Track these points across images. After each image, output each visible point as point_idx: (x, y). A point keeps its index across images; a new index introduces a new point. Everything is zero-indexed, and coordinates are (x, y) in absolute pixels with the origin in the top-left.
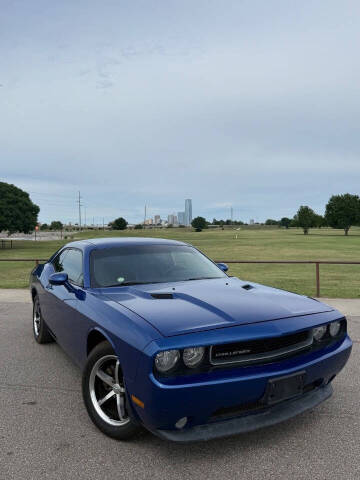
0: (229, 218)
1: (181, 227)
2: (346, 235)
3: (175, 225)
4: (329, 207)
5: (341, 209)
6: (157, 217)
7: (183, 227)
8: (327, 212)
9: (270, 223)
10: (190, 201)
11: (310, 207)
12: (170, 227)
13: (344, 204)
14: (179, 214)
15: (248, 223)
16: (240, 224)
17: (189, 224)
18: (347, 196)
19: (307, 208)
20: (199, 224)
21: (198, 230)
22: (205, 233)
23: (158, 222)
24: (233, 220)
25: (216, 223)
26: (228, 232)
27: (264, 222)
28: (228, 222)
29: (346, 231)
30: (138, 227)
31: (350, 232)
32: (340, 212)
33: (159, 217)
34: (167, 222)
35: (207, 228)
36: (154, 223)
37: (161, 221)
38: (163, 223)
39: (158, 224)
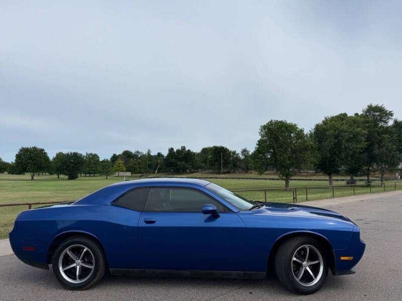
2: (32, 179)
4: (18, 156)
5: (30, 158)
13: (32, 155)
18: (35, 148)
29: (32, 177)
31: (35, 178)
32: (28, 161)
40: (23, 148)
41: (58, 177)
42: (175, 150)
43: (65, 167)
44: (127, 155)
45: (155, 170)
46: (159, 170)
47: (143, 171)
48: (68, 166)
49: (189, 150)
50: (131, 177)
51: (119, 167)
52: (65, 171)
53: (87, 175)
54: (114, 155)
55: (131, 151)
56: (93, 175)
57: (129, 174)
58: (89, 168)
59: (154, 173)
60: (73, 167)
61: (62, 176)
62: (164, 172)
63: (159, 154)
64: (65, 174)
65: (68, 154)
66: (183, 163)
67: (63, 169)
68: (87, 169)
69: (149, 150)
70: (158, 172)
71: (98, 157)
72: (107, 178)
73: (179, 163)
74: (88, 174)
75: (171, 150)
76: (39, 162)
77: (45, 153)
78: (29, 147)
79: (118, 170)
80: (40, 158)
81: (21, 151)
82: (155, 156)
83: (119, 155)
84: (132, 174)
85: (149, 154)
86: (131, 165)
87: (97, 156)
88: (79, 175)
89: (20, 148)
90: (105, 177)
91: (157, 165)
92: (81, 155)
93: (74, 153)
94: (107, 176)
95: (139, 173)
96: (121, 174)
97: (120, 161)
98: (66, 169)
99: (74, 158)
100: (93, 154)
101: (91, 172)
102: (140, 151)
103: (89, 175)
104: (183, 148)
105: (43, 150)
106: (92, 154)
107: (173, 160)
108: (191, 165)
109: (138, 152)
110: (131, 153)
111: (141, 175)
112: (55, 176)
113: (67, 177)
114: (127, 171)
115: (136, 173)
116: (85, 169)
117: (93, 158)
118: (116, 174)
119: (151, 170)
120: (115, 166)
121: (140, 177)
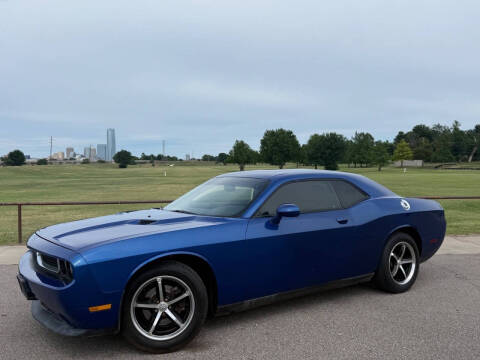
0: (161, 153)
1: (101, 162)
3: (93, 160)
4: (263, 142)
5: (276, 144)
6: (70, 150)
7: (103, 162)
8: (262, 148)
9: (207, 159)
10: (113, 131)
11: (246, 142)
12: (86, 162)
13: (278, 140)
14: (99, 146)
15: (184, 158)
16: (173, 159)
17: (110, 158)
18: (281, 131)
19: (242, 142)
20: (124, 159)
21: (123, 166)
22: (130, 169)
23: (71, 155)
24: (166, 155)
25: (145, 158)
26: (159, 169)
27: (201, 158)
28: (160, 157)
30: (42, 162)
32: (274, 148)
33: (72, 150)
34: (82, 156)
35: (135, 164)
36: (65, 157)
37: (75, 155)
38: (77, 157)
39: (71, 159)
40: (268, 132)
41: (316, 169)
43: (319, 155)
44: (420, 131)
45: (469, 155)
46: (475, 155)
47: (441, 158)
48: (323, 153)
50: (422, 167)
51: (402, 152)
52: (321, 160)
53: (357, 165)
54: (401, 133)
56: (365, 165)
57: (419, 163)
58: (360, 154)
59: (466, 160)
60: (330, 154)
61: (319, 167)
64: (321, 165)
65: (322, 137)
67: (318, 158)
68: (357, 156)
69: (456, 122)
70: (473, 160)
71: (372, 138)
72: (380, 170)
74: (358, 163)
76: (286, 149)
77: (294, 136)
78: (274, 131)
79: (400, 158)
80: (288, 143)
81: (266, 135)
82: (470, 131)
83: (408, 133)
84: (424, 162)
85: (456, 129)
86: (420, 148)
87: (370, 136)
88: (340, 165)
89: (265, 131)
90: (378, 169)
91: (472, 148)
93: (332, 134)
94: (381, 166)
95: (435, 162)
96: (407, 163)
97: (404, 143)
98: (321, 157)
99: (333, 141)
100: (365, 134)
101: (362, 160)
103: (359, 165)
105: (291, 132)
106: (363, 134)
109: (439, 126)
110: (427, 128)
111: (438, 164)
113: (323, 168)
114: (416, 158)
115: (430, 162)
116: (354, 156)
117: (365, 140)
118: (398, 163)
119: (459, 156)
120: (396, 151)
121: (436, 167)
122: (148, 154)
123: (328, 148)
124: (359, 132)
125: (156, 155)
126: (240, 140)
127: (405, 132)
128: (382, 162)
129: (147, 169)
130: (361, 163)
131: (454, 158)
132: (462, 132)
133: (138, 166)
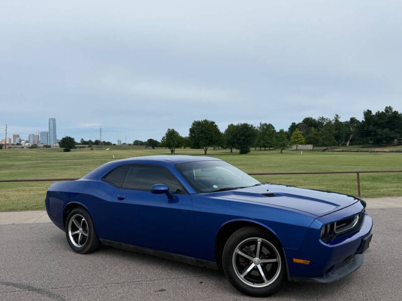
0: (98, 139)
1: (47, 146)
2: (205, 154)
3: (39, 145)
4: (192, 131)
5: (202, 132)
6: (16, 136)
7: (49, 147)
8: (190, 134)
9: (138, 144)
10: (54, 120)
11: (176, 130)
12: (34, 147)
13: (204, 128)
14: (42, 133)
15: (117, 144)
16: (108, 144)
17: (52, 143)
18: (206, 121)
19: (173, 131)
20: (68, 144)
21: (67, 150)
22: (73, 153)
23: (17, 141)
24: (102, 141)
25: (84, 143)
27: (132, 143)
28: (97, 143)
29: (206, 151)
31: (208, 152)
32: (201, 135)
33: (18, 136)
34: (27, 142)
35: (76, 148)
36: (12, 142)
37: (20, 141)
38: (22, 142)
39: (18, 144)
40: (195, 122)
41: (231, 151)
42: (374, 113)
43: (235, 141)
44: (309, 123)
45: (347, 141)
46: (351, 141)
47: (327, 143)
48: (239, 139)
49: (396, 113)
50: (313, 150)
51: (297, 138)
52: (236, 145)
53: (262, 149)
54: (293, 124)
55: (313, 118)
56: (268, 149)
57: (310, 147)
58: (264, 140)
59: (345, 145)
60: (244, 140)
61: (234, 150)
62: (359, 144)
63: (353, 120)
64: (237, 149)
65: (238, 126)
66: (386, 130)
67: (234, 143)
68: (262, 142)
69: (337, 116)
70: (350, 145)
71: (273, 128)
72: (281, 152)
73: (379, 131)
74: (263, 147)
75: (368, 114)
76: (210, 136)
77: (216, 126)
78: (201, 121)
79: (296, 143)
80: (211, 131)
81: (194, 124)
82: (347, 122)
83: (299, 124)
84: (314, 146)
85: (337, 120)
86: (311, 135)
87: (272, 126)
88: (252, 149)
89: (193, 122)
90: (280, 152)
91: (349, 135)
92: (252, 125)
93: (244, 124)
94: (282, 150)
95: (323, 146)
96: (300, 147)
97: (298, 131)
98: (237, 143)
99: (245, 130)
100: (268, 124)
101: (266, 145)
102: (325, 117)
103: (264, 149)
104: (388, 109)
105: (214, 123)
106: (266, 124)
107: (371, 126)
108: (399, 133)
109: (323, 119)
110: (314, 120)
111: (325, 148)
112: (228, 151)
113: (238, 151)
114: (307, 143)
115: (319, 146)
116: (259, 142)
117: (268, 129)
118: (294, 147)
119: (340, 141)
120: (292, 137)
121: (324, 150)
122: (86, 140)
123: (242, 135)
124: (263, 123)
125: (93, 141)
126: (171, 129)
127: (297, 123)
128: (283, 147)
129: (87, 152)
130: (265, 147)
131: (337, 143)
132: (341, 123)
133: (78, 149)
